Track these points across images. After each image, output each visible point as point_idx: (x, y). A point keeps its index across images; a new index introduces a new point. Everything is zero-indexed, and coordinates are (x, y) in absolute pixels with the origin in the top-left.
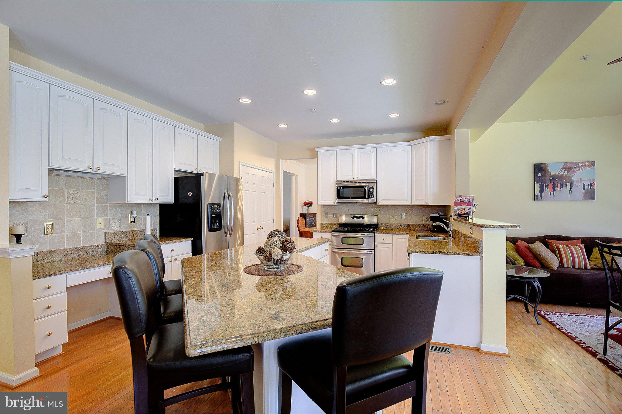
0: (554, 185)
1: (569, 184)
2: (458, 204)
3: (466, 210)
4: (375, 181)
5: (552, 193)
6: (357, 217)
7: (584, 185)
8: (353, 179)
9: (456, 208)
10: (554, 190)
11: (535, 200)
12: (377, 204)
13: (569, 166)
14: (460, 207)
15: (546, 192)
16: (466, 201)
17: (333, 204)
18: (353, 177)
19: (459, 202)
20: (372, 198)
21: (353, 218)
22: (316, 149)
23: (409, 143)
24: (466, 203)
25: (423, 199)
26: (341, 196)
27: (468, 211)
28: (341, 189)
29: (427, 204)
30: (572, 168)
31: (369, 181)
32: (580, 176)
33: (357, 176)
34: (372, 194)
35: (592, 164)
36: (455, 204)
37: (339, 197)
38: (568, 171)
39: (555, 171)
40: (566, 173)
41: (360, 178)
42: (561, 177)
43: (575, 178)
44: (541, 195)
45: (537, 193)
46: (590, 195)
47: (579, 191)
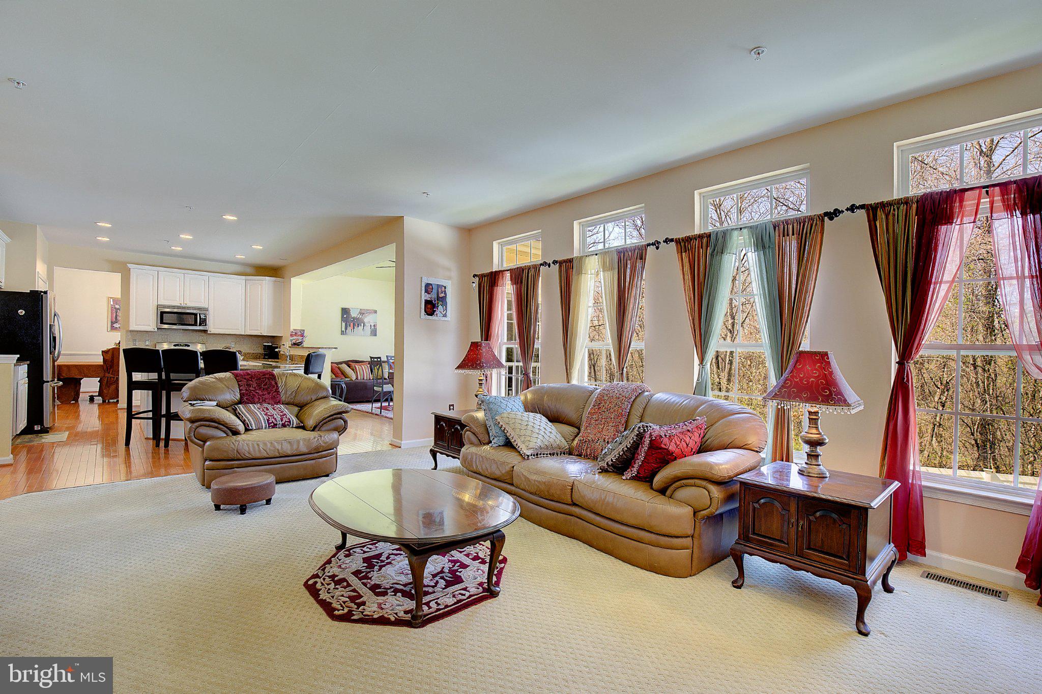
0: (354, 324)
1: (362, 324)
3: (300, 339)
4: (207, 310)
5: (352, 330)
6: (180, 344)
7: (371, 325)
8: (180, 305)
9: (292, 338)
10: (354, 328)
11: (342, 334)
12: (209, 332)
13: (363, 312)
14: (295, 337)
15: (349, 329)
16: (299, 333)
17: (153, 330)
18: (181, 302)
19: (294, 334)
20: (203, 326)
21: (175, 344)
22: (129, 265)
23: (244, 277)
24: (299, 335)
25: (258, 330)
26: (164, 321)
28: (164, 315)
29: (261, 334)
30: (364, 314)
31: (199, 309)
32: (369, 319)
33: (185, 302)
34: (203, 322)
35: (375, 312)
36: (291, 335)
37: (162, 322)
38: (362, 315)
39: (354, 314)
40: (361, 316)
41: (190, 304)
42: (357, 319)
43: (366, 320)
44: (346, 331)
45: (343, 329)
46: (374, 333)
47: (368, 330)
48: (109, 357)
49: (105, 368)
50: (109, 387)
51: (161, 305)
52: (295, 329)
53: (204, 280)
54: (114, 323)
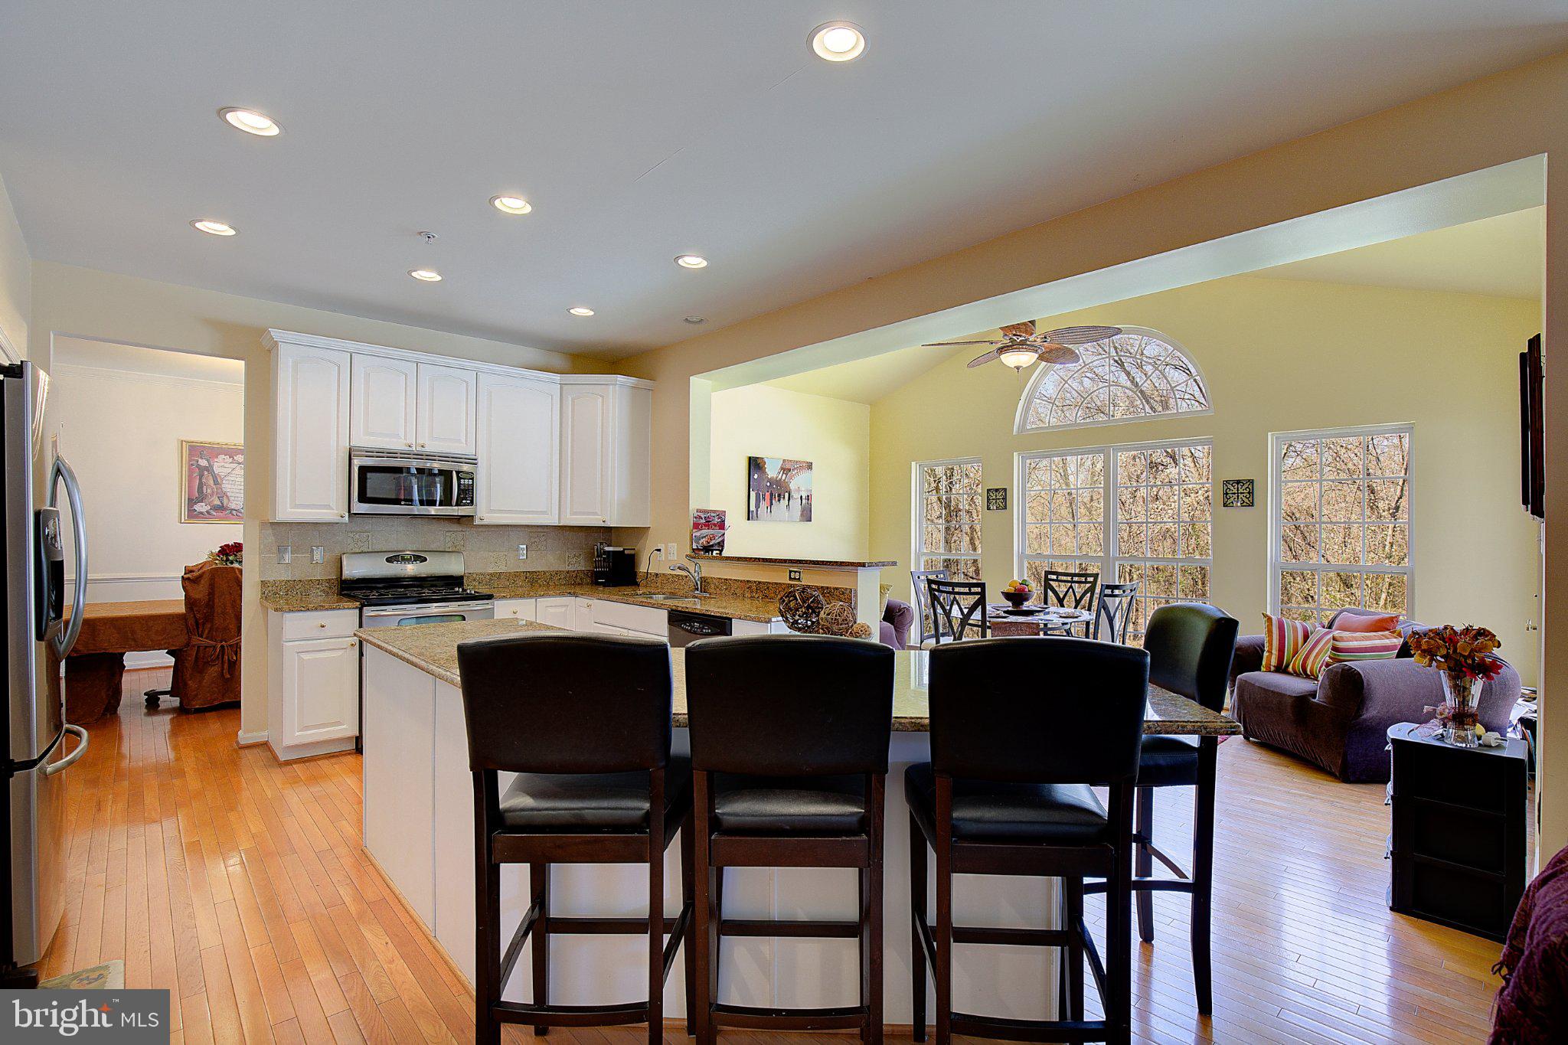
0: (771, 495)
1: (787, 495)
2: (702, 527)
3: (717, 538)
4: (473, 461)
5: (769, 508)
6: (403, 559)
7: (801, 497)
8: (407, 448)
9: (698, 534)
10: (771, 504)
11: (749, 519)
12: (477, 522)
13: (787, 467)
14: (705, 532)
15: (764, 505)
16: (716, 520)
17: (337, 519)
18: (409, 442)
19: (703, 521)
20: (468, 505)
21: (389, 560)
23: (557, 377)
24: (715, 525)
25: (595, 514)
26: (369, 495)
27: (720, 539)
28: (369, 475)
29: (603, 525)
30: (790, 470)
31: (456, 459)
32: (798, 484)
33: (421, 441)
34: (467, 495)
35: (810, 466)
36: (696, 526)
37: (363, 498)
38: (787, 474)
39: (772, 471)
40: (784, 478)
41: (431, 447)
42: (778, 483)
43: (793, 486)
44: (757, 511)
45: (753, 508)
46: (807, 515)
47: (796, 507)
48: (201, 592)
49: (191, 621)
50: (201, 672)
51: (360, 449)
52: (700, 508)
53: (467, 383)
54: (196, 503)
